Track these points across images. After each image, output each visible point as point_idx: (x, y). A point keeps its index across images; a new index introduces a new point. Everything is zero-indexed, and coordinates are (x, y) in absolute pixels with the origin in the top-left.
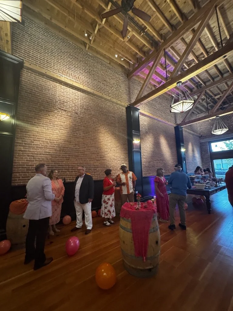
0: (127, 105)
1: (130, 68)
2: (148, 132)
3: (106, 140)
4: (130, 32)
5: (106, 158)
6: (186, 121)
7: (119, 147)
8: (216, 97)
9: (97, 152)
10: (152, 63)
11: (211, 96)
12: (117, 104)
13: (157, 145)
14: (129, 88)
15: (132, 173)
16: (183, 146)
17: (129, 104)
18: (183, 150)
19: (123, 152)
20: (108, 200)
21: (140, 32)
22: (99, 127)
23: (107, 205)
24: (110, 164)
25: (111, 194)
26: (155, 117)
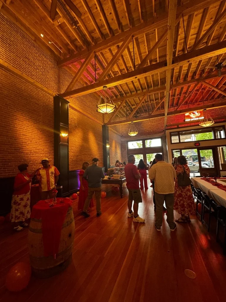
0: (55, 95)
1: (61, 56)
2: (78, 127)
3: (25, 129)
4: (60, 17)
5: (23, 150)
6: (111, 122)
7: (42, 138)
8: (133, 107)
9: (9, 143)
10: (84, 60)
11: (130, 106)
12: (42, 90)
13: (85, 139)
14: (59, 77)
15: (55, 168)
16: (108, 143)
17: (58, 94)
18: (108, 146)
19: (48, 144)
20: (20, 200)
21: (72, 24)
22: (15, 111)
23: (20, 206)
24: (30, 158)
25: (26, 193)
26: (85, 113)
